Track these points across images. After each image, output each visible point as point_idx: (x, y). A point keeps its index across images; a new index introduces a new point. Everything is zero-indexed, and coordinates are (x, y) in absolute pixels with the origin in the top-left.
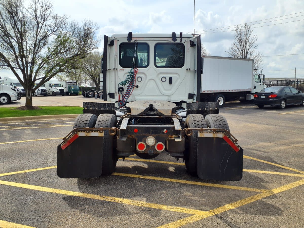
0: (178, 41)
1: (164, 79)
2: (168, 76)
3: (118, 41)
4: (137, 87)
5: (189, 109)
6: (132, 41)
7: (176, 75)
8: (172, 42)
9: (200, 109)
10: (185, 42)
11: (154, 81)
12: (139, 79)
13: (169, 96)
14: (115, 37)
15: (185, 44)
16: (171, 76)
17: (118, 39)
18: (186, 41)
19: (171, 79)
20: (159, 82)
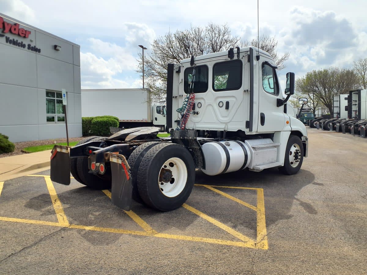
0: (235, 58)
1: (221, 104)
2: (225, 100)
3: (183, 67)
4: (197, 113)
5: (173, 137)
6: (194, 65)
7: (234, 99)
8: (229, 59)
9: (181, 138)
10: (242, 58)
11: (212, 107)
12: (199, 105)
13: (226, 124)
15: (243, 60)
16: (227, 100)
17: (184, 65)
18: (243, 56)
19: (228, 103)
20: (216, 107)
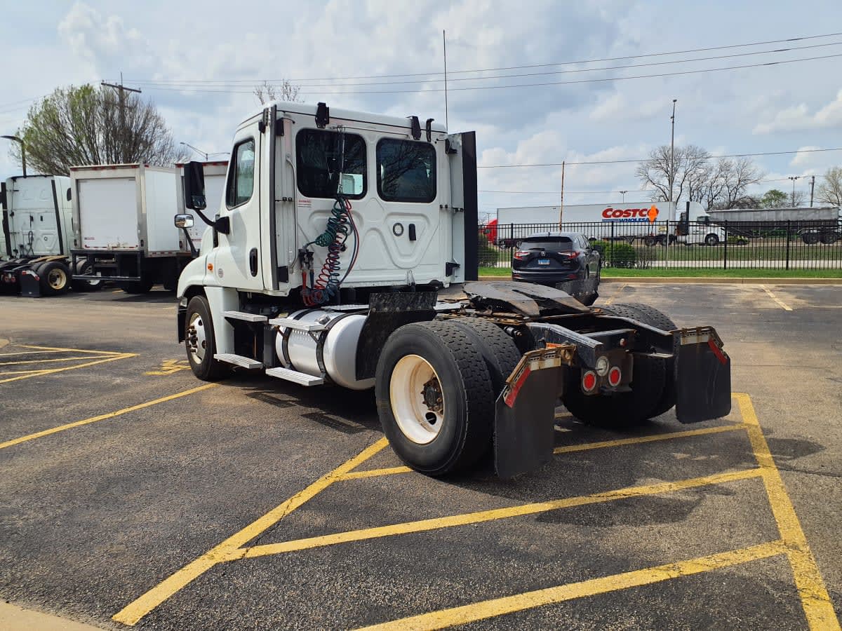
0: (423, 138)
1: (398, 230)
2: (406, 222)
3: (294, 123)
6: (327, 126)
7: (423, 221)
8: (412, 138)
10: (436, 143)
11: (378, 234)
13: (409, 270)
14: (284, 112)
15: (436, 147)
16: (411, 221)
17: (294, 117)
18: (437, 140)
19: (412, 228)
20: (388, 235)
